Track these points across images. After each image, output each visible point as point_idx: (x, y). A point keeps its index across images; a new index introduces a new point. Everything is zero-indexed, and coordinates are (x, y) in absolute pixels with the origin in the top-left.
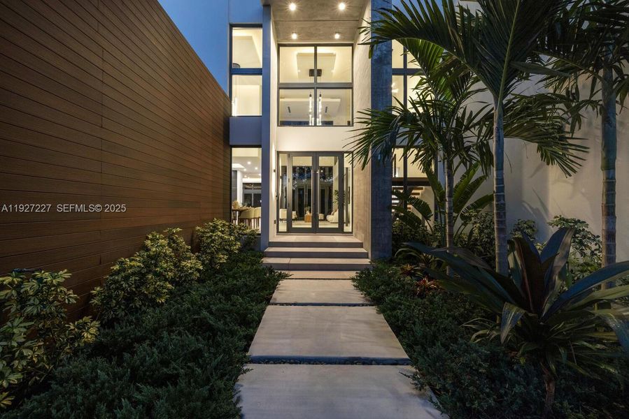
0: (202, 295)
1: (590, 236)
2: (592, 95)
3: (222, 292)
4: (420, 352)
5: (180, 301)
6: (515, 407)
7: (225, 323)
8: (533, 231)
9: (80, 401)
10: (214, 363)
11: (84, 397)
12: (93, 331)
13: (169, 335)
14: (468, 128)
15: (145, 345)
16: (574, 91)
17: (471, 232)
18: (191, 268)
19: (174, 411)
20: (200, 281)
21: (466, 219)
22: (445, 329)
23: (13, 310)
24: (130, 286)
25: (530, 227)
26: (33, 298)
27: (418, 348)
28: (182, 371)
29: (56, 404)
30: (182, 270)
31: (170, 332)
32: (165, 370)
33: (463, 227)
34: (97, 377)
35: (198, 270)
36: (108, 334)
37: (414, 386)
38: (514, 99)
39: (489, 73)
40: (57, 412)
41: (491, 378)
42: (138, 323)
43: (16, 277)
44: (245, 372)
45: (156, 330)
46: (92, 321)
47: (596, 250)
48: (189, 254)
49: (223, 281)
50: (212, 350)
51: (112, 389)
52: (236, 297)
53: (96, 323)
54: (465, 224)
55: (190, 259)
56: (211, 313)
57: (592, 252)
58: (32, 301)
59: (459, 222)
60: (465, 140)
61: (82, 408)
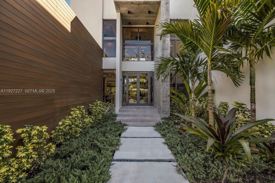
0: (93, 134)
1: (248, 110)
2: (246, 56)
3: (101, 133)
4: (179, 157)
5: (85, 136)
6: (213, 177)
7: (104, 146)
8: (227, 106)
9: (55, 175)
10: (102, 161)
11: (56, 174)
12: (54, 148)
13: (83, 150)
14: (200, 65)
15: (74, 154)
16: (240, 53)
17: (203, 106)
18: (88, 122)
19: (89, 179)
20: (92, 127)
21: (200, 101)
22: (189, 148)
23: (26, 141)
24: (66, 130)
25: (226, 105)
26: (35, 137)
27: (178, 155)
28: (90, 164)
29: (46, 176)
30: (84, 123)
31: (83, 149)
32: (83, 164)
33: (199, 104)
34: (59, 167)
35: (91, 123)
36: (59, 150)
37: (176, 170)
38: (218, 54)
39: (206, 49)
40: (47, 179)
41: (205, 167)
42: (70, 146)
43: (28, 128)
44: (113, 164)
45: (77, 148)
46: (53, 145)
47: (250, 116)
48: (87, 116)
49: (101, 127)
50: (100, 156)
51: (66, 171)
52: (107, 134)
53: (54, 146)
54: (200, 103)
55: (87, 118)
56: (98, 141)
57: (248, 116)
58: (35, 138)
59: (198, 102)
60: (199, 70)
61: (56, 177)
